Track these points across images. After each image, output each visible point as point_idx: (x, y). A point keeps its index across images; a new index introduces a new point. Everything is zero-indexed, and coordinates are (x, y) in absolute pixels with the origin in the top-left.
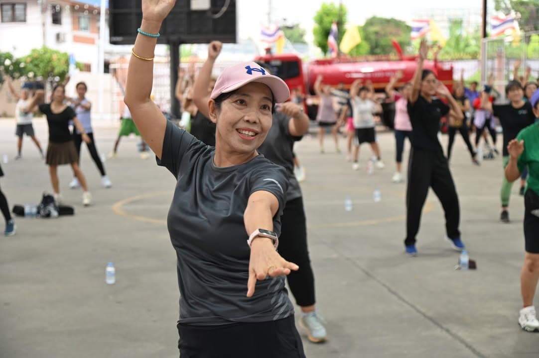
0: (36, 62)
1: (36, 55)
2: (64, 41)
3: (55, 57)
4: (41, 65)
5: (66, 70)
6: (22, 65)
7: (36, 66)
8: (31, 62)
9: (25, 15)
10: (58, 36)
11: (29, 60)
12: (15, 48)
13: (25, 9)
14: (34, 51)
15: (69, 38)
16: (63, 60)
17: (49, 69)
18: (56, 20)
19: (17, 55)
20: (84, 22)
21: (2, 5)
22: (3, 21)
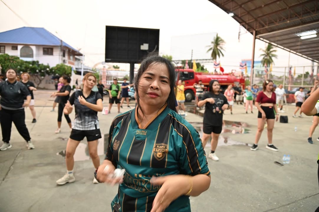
0: (59, 69)
1: (59, 67)
2: (66, 63)
3: (66, 68)
4: (61, 70)
5: (70, 73)
6: (53, 71)
7: (59, 70)
8: (57, 69)
9: (52, 52)
10: (64, 61)
14: (58, 65)
15: (67, 62)
16: (69, 69)
17: (64, 72)
18: (64, 56)
19: (51, 67)
20: (71, 57)
21: (44, 48)
22: (44, 54)
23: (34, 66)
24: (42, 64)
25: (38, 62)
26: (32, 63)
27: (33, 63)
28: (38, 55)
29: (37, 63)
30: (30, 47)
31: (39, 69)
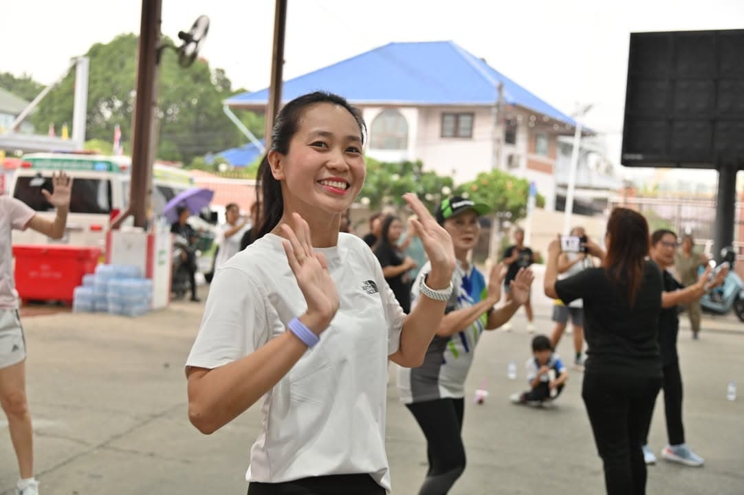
0: (484, 191)
1: (484, 181)
2: (517, 166)
3: (509, 185)
4: (491, 195)
5: (523, 203)
7: (484, 196)
8: (478, 191)
9: (471, 128)
10: (510, 160)
11: (475, 187)
12: (454, 172)
13: (472, 123)
14: (482, 175)
15: (523, 162)
16: (520, 189)
17: (500, 201)
18: (510, 138)
19: (458, 181)
20: (543, 143)
21: (444, 115)
22: (443, 136)
23: (403, 181)
24: (433, 174)
25: (420, 165)
26: (399, 168)
27: (406, 167)
28: (423, 141)
29: (416, 169)
30: (400, 115)
31: (420, 189)
